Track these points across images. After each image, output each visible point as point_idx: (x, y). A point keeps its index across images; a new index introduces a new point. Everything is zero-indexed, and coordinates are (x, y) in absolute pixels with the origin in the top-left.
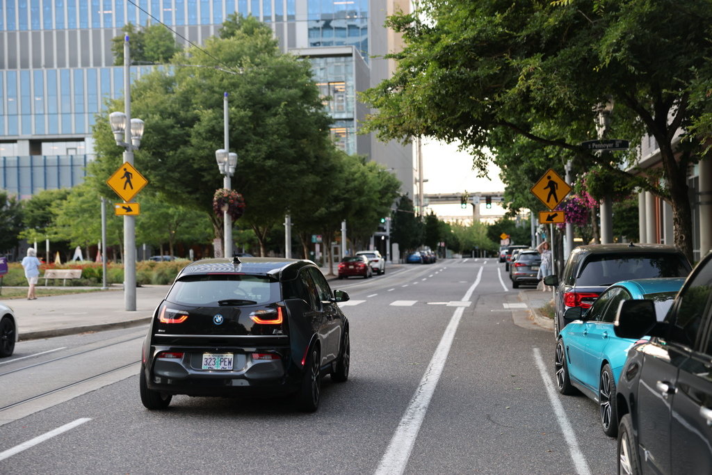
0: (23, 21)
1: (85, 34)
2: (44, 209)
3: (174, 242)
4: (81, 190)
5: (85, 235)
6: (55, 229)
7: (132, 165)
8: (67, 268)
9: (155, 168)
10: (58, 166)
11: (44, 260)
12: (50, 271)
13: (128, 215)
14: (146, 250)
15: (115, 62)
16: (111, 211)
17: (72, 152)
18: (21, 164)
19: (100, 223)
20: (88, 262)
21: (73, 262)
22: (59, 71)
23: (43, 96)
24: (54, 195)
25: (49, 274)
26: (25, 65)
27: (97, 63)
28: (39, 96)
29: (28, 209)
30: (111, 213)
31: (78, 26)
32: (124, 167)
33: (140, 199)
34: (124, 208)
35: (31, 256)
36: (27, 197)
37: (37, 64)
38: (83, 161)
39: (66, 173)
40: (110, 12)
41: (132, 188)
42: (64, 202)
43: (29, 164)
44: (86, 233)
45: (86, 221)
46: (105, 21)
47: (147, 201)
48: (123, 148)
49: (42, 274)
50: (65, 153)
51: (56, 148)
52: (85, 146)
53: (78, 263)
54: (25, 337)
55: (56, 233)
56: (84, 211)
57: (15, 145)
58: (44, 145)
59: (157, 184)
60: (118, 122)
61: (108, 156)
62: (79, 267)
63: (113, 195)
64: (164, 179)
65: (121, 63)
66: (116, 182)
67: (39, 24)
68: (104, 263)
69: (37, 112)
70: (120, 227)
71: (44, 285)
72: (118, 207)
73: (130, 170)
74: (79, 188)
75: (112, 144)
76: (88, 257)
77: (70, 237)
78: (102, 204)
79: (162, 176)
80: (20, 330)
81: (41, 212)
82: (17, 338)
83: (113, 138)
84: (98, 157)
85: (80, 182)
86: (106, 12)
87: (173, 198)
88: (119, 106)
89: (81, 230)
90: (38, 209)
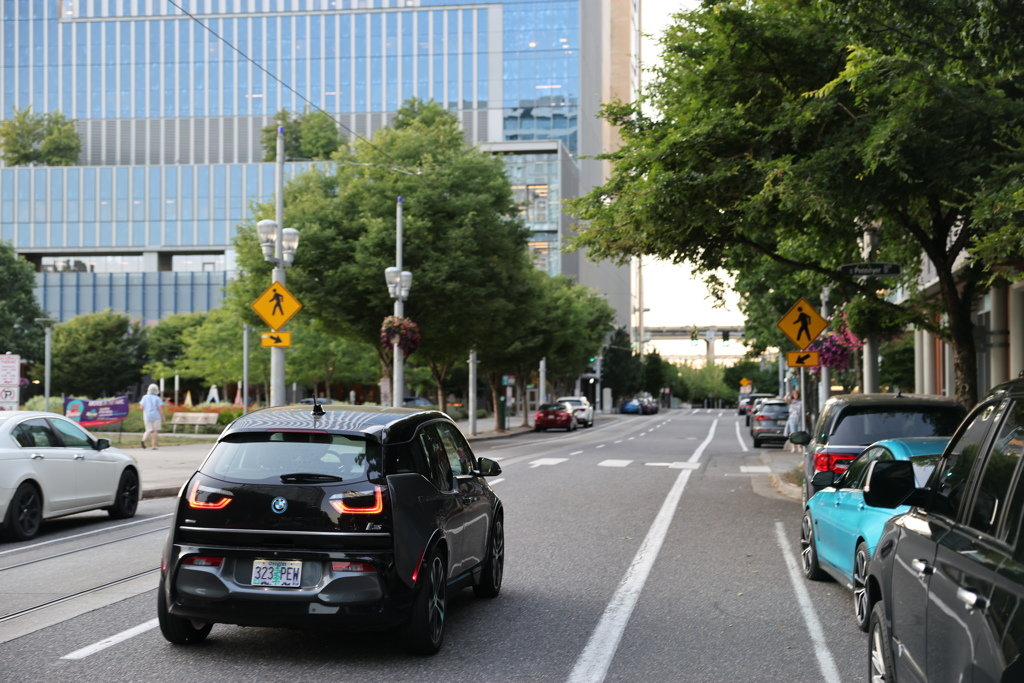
0: (155, 107)
1: (229, 122)
2: (173, 338)
3: (331, 382)
4: (220, 315)
5: (223, 371)
6: (186, 363)
7: (284, 285)
8: (200, 411)
9: (310, 290)
10: (192, 285)
11: (172, 401)
12: (180, 414)
13: (277, 347)
14: (297, 391)
15: (264, 157)
16: (256, 341)
17: (209, 268)
18: (147, 282)
19: (242, 356)
20: (225, 404)
21: (207, 403)
22: (196, 168)
23: (176, 198)
24: (186, 321)
25: (178, 418)
26: (155, 160)
27: (243, 159)
28: (171, 198)
29: (154, 337)
30: (255, 343)
31: (221, 113)
32: (273, 288)
33: (292, 327)
34: (272, 337)
35: (153, 394)
36: (153, 323)
37: (169, 160)
38: (222, 279)
39: (201, 293)
40: (260, 96)
41: (282, 313)
42: (199, 329)
43: (156, 282)
44: (224, 368)
45: (224, 353)
46: (253, 107)
47: (300, 331)
48: (273, 264)
49: (170, 418)
50: (200, 269)
51: (189, 262)
52: (225, 260)
53: (213, 405)
54: (150, 495)
55: (187, 368)
56: (223, 341)
57: (140, 258)
58: (176, 259)
59: (312, 310)
60: (268, 233)
61: (254, 274)
62: (214, 411)
63: (258, 322)
64: (321, 305)
65: (272, 158)
66: (263, 306)
67: (174, 109)
68: (245, 406)
69: (169, 218)
70: (267, 362)
71: (171, 432)
72: (265, 336)
73: (281, 291)
74: (216, 311)
75: (259, 258)
76: (226, 397)
77: (204, 373)
78: (245, 333)
79: (319, 300)
80: (146, 484)
81: (169, 341)
82: (140, 496)
83: (261, 251)
84: (241, 275)
85: (217, 305)
86: (255, 96)
87: (331, 327)
88: (268, 212)
89: (218, 366)
90: (166, 337)
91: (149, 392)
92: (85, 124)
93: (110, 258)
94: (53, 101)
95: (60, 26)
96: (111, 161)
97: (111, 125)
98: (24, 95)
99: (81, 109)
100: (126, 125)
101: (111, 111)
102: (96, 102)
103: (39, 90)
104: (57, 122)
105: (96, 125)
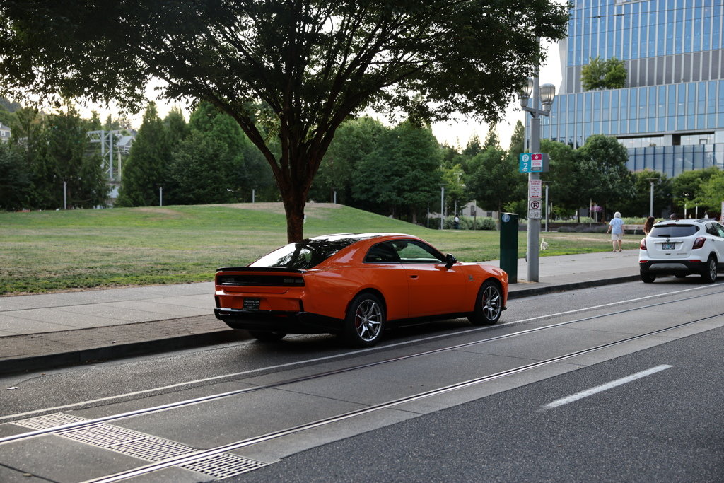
0: (669, 48)
10: (693, 152)
17: (703, 142)
18: (666, 152)
22: (693, 83)
23: (684, 102)
26: (669, 81)
27: (715, 77)
28: (681, 103)
37: (677, 81)
39: (699, 158)
43: (672, 152)
50: (698, 143)
51: (692, 139)
52: (715, 137)
57: (662, 138)
58: (682, 137)
67: (681, 49)
69: (680, 114)
92: (628, 63)
93: (643, 139)
94: (610, 51)
95: (615, 8)
96: (642, 84)
97: (643, 62)
98: (594, 49)
99: (626, 54)
100: (652, 61)
101: (643, 54)
102: (634, 49)
103: (602, 46)
104: (613, 64)
105: (634, 63)
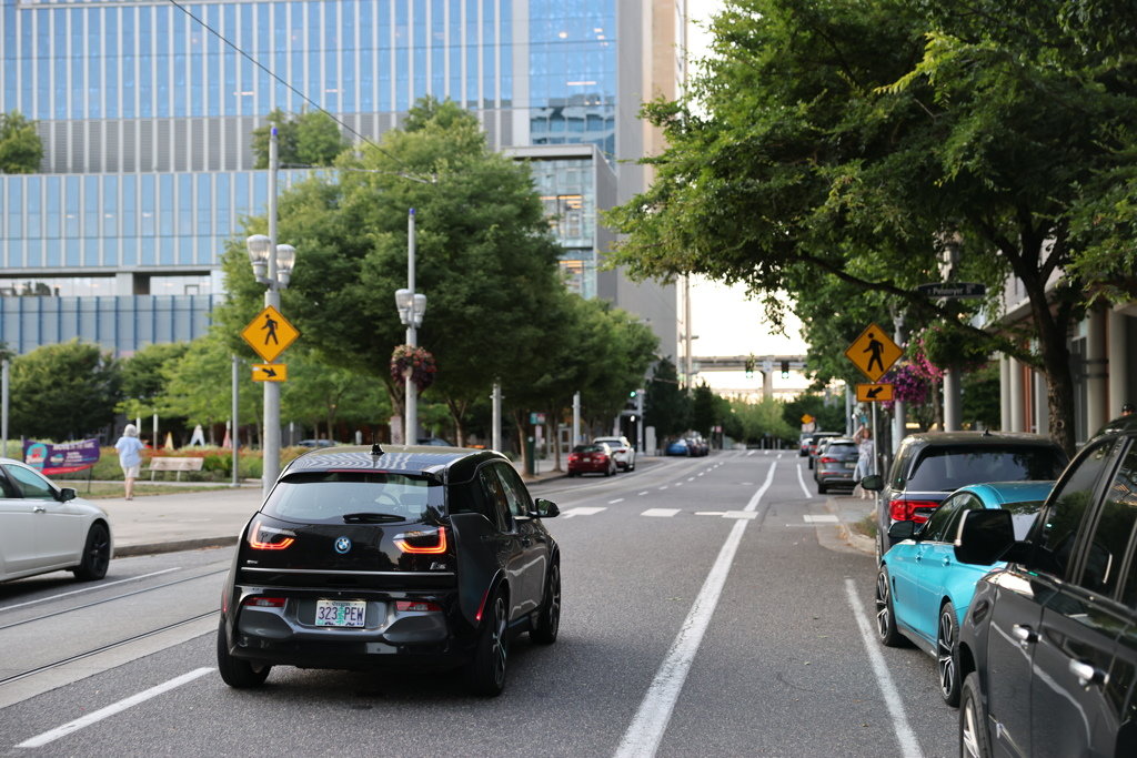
0: (129, 106)
1: (214, 123)
2: (151, 371)
3: (335, 421)
4: (204, 345)
5: (209, 409)
6: (167, 400)
7: (278, 308)
8: (182, 456)
9: (310, 315)
10: (173, 310)
11: (150, 444)
12: (159, 459)
13: (270, 381)
14: (294, 432)
15: (255, 164)
16: (247, 376)
17: (192, 291)
18: (121, 307)
19: (231, 392)
20: (211, 448)
21: (191, 447)
23: (154, 211)
24: (166, 352)
25: (157, 463)
26: (129, 168)
27: (231, 165)
28: (148, 211)
29: (129, 370)
30: (245, 378)
31: (205, 113)
32: (266, 313)
33: (288, 358)
34: (265, 370)
35: (130, 436)
36: (128, 354)
37: (146, 166)
38: (208, 303)
39: (183, 321)
40: (250, 93)
41: (277, 343)
42: (181, 361)
43: (132, 307)
44: (210, 406)
45: (210, 388)
46: (243, 107)
47: (298, 362)
48: (266, 286)
49: (146, 463)
50: (182, 292)
51: (170, 285)
52: (211, 282)
53: (198, 448)
54: (123, 553)
55: (168, 406)
56: (208, 374)
57: (113, 280)
58: (154, 281)
59: (311, 338)
60: (259, 250)
61: (244, 297)
62: (200, 455)
63: (249, 353)
64: (321, 332)
65: (265, 165)
66: (255, 335)
67: (151, 109)
68: (234, 449)
69: (145, 234)
70: (259, 398)
71: (149, 479)
72: (256, 369)
73: (275, 317)
74: (201, 341)
75: (250, 279)
76: (212, 440)
77: (187, 412)
78: (234, 366)
79: (319, 326)
80: (118, 540)
81: (147, 375)
82: (111, 555)
83: (251, 272)
84: (229, 296)
85: (202, 333)
86: (245, 94)
87: (334, 357)
88: (260, 227)
89: (203, 403)
90: (143, 371)
91: (125, 434)
92: (48, 125)
93: (77, 280)
94: (10, 99)
95: (19, 13)
96: (78, 168)
97: (78, 127)
99: (43, 108)
100: (95, 127)
101: (77, 110)
102: (61, 100)
104: (15, 124)
105: (61, 128)
